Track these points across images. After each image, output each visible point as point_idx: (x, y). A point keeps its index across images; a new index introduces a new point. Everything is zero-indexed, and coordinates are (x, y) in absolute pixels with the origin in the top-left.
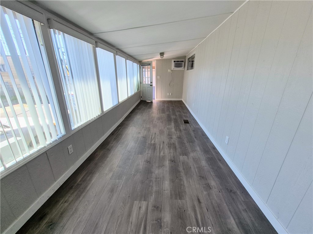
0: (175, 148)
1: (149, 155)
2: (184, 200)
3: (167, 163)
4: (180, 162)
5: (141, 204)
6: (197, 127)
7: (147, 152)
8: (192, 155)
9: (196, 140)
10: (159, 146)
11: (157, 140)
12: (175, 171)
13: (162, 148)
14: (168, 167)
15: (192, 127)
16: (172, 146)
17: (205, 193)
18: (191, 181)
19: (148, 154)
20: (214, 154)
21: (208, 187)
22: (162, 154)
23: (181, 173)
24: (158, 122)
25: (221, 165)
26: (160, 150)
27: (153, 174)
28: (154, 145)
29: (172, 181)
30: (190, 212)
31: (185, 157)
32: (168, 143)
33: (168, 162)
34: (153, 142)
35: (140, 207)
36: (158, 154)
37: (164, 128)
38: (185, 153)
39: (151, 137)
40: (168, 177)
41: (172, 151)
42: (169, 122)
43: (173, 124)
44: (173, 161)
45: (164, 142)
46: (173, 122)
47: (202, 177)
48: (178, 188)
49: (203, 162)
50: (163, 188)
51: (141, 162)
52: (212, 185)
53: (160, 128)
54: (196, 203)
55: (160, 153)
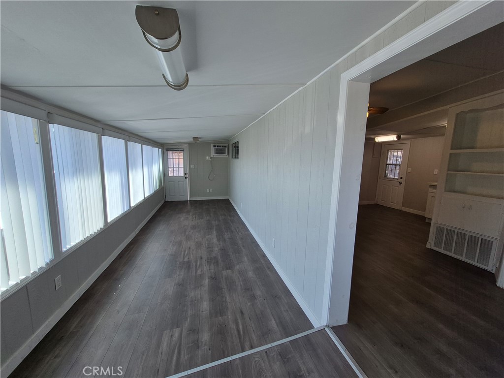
0: (217, 263)
1: (181, 277)
2: (225, 315)
3: (206, 282)
4: (222, 277)
5: (172, 332)
6: (246, 233)
7: (178, 273)
8: (237, 267)
9: (244, 250)
10: (194, 264)
11: (192, 256)
12: (216, 289)
13: (199, 266)
14: (207, 287)
15: (240, 234)
16: (212, 260)
17: (249, 304)
18: (234, 297)
19: (180, 275)
20: (263, 262)
21: (253, 298)
22: (199, 272)
23: (223, 290)
24: (193, 233)
25: (269, 273)
26: (196, 268)
27: (187, 297)
28: (189, 262)
29: (212, 300)
30: (232, 325)
31: (229, 271)
32: (208, 258)
33: (207, 280)
34: (186, 259)
35: (172, 336)
36: (194, 273)
37: (203, 239)
38: (230, 267)
39: (183, 253)
40: (206, 296)
41: (212, 267)
42: (210, 230)
43: (215, 232)
44: (214, 278)
45: (201, 258)
46: (214, 229)
47: (248, 289)
48: (219, 306)
49: (250, 273)
50: (201, 310)
51: (170, 288)
52: (257, 295)
53: (197, 240)
54: (239, 316)
55: (196, 272)
